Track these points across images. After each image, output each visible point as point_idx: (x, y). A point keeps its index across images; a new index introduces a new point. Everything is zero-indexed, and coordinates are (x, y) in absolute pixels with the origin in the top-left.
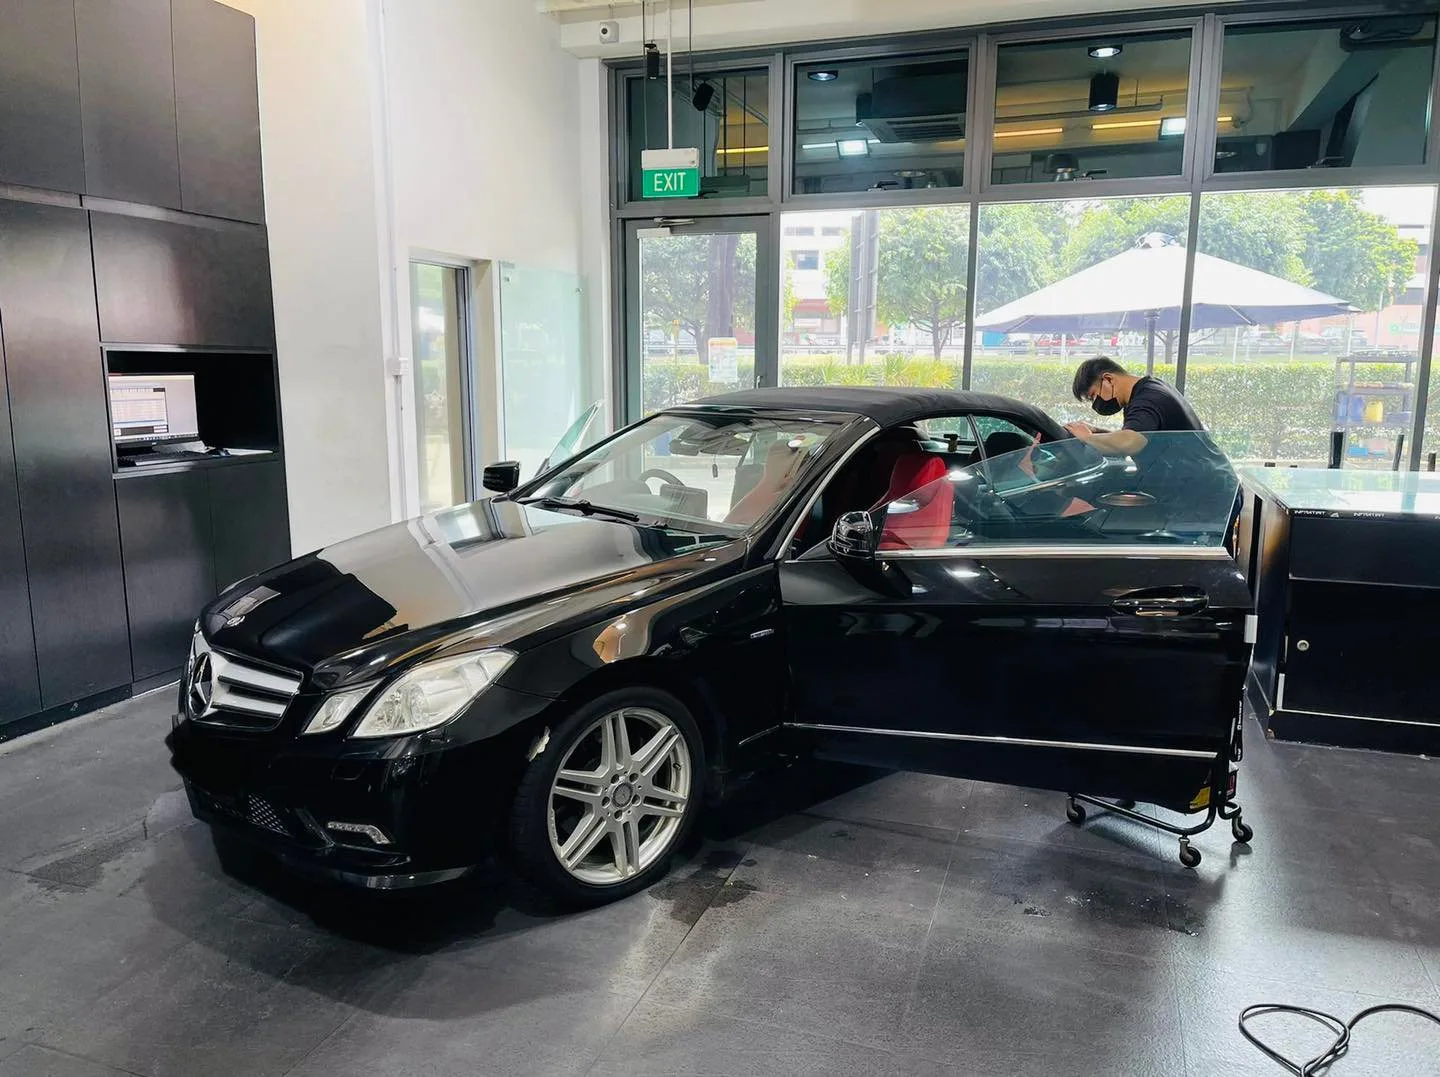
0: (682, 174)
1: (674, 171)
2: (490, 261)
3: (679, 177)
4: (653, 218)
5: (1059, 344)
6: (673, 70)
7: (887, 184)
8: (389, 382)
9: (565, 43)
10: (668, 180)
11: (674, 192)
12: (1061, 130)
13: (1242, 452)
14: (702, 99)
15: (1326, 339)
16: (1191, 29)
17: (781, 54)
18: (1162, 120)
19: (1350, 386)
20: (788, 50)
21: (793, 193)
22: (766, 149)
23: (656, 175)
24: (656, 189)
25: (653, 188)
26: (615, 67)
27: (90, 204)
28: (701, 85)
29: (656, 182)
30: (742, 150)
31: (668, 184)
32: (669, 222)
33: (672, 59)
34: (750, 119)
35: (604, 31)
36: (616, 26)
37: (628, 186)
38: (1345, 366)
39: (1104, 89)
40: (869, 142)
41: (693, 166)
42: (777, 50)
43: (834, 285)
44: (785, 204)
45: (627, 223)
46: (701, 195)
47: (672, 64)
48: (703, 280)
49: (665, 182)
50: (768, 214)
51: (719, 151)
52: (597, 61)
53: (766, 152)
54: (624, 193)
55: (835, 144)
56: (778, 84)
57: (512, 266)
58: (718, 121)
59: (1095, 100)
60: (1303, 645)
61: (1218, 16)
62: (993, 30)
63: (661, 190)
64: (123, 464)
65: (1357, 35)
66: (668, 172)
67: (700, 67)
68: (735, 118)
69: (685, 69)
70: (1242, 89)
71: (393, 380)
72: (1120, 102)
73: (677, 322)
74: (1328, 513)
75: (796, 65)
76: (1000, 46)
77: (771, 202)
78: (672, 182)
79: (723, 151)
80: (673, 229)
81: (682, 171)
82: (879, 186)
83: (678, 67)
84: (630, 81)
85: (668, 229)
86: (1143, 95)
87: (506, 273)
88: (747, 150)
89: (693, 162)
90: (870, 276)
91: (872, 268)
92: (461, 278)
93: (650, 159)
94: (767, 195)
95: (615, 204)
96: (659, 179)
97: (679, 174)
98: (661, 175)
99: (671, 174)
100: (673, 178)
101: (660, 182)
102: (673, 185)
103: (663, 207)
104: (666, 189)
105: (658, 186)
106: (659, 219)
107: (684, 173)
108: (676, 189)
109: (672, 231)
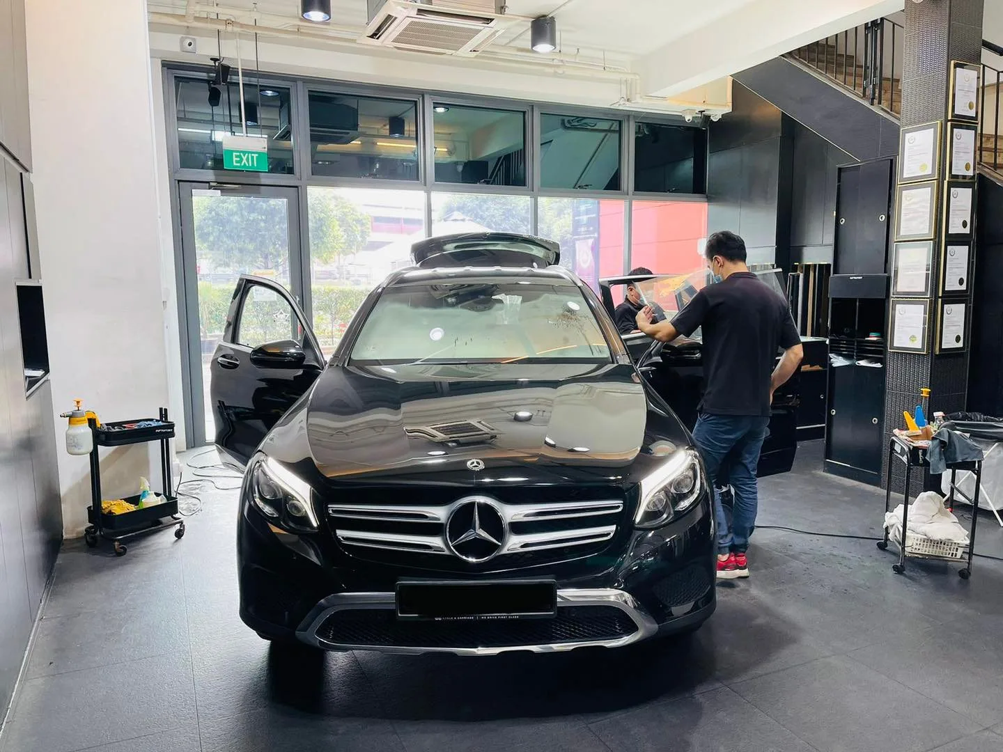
0: (255, 155)
1: (249, 152)
3: (253, 157)
4: (208, 182)
6: (243, 80)
10: (245, 158)
11: (249, 167)
23: (234, 154)
24: (235, 164)
25: (232, 162)
29: (235, 159)
31: (245, 161)
32: (223, 186)
33: (242, 73)
35: (190, 44)
37: (178, 156)
41: (264, 151)
45: (180, 183)
46: (270, 170)
47: (243, 76)
49: (242, 159)
63: (239, 164)
66: (244, 153)
78: (248, 160)
80: (224, 191)
81: (255, 153)
84: (175, 78)
85: (219, 191)
89: (265, 148)
93: (229, 142)
94: (294, 174)
95: (173, 167)
96: (237, 156)
97: (253, 155)
98: (238, 154)
99: (247, 155)
100: (248, 156)
101: (238, 159)
102: (248, 162)
103: (216, 175)
104: (242, 164)
105: (237, 162)
106: (214, 184)
107: (257, 155)
108: (250, 165)
109: (221, 192)
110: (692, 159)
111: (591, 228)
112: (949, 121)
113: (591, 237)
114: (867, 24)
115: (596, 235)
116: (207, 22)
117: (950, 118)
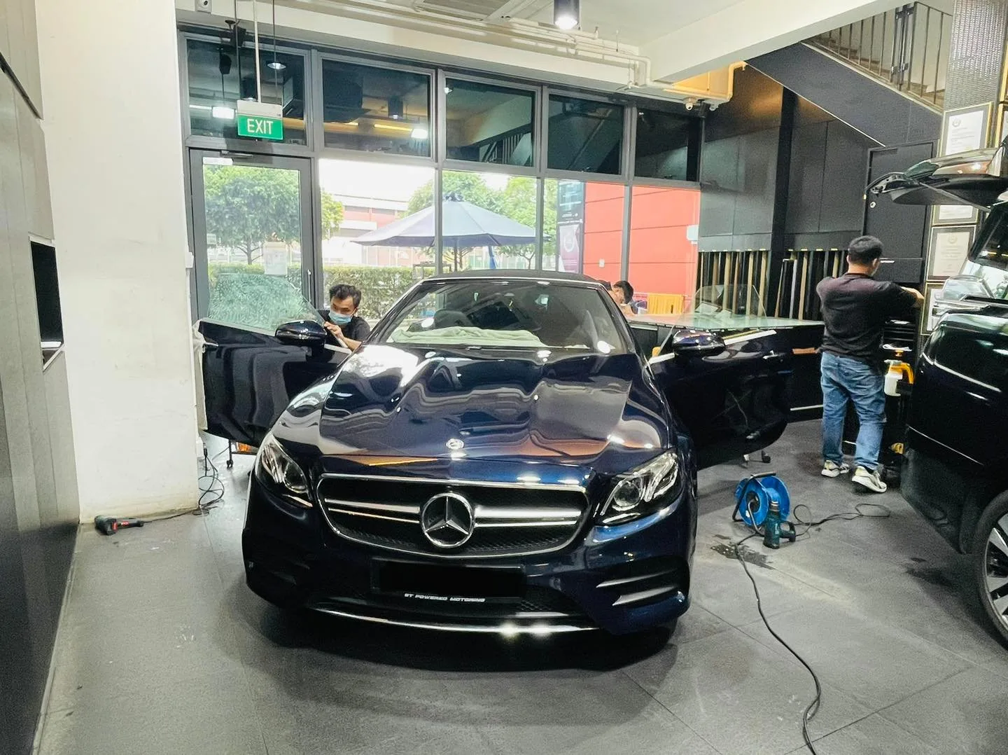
0: (270, 123)
1: (263, 119)
3: (267, 124)
4: (221, 150)
10: (259, 125)
11: (264, 135)
17: (316, 51)
21: (324, 146)
23: (249, 120)
24: (249, 130)
25: (246, 129)
29: (249, 125)
31: (259, 128)
32: (231, 154)
35: (205, 4)
36: (211, 4)
41: (278, 118)
44: (321, 152)
45: (191, 151)
46: (285, 140)
49: (256, 126)
50: (310, 158)
56: (315, 69)
63: (253, 131)
66: (259, 119)
75: (322, 60)
77: (312, 150)
78: (262, 127)
81: (271, 120)
85: (231, 159)
89: (278, 115)
93: (243, 107)
94: (306, 145)
96: (251, 123)
97: (268, 122)
98: (253, 120)
99: (261, 121)
100: (262, 124)
101: (253, 126)
102: (263, 130)
103: (227, 143)
104: (257, 132)
105: (251, 128)
106: (226, 152)
107: (272, 122)
108: (265, 132)
109: (233, 160)
110: (687, 148)
111: (576, 215)
112: (1002, 102)
113: (577, 223)
114: (897, 9)
115: (581, 221)
117: (1002, 99)
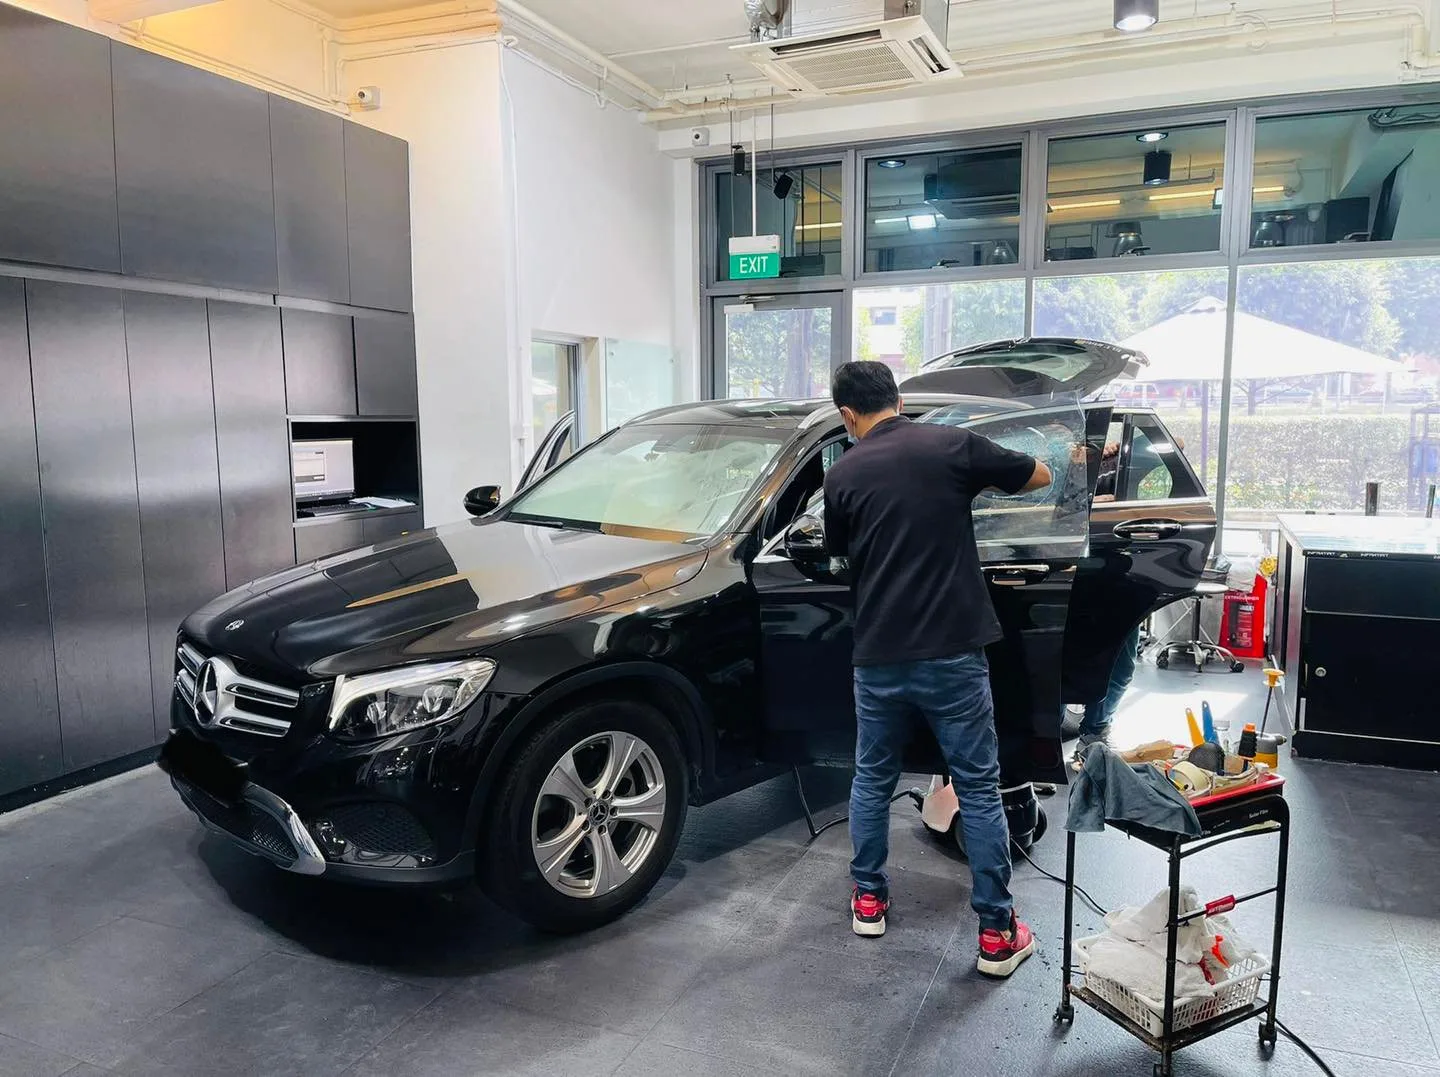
0: (764, 258)
1: (757, 255)
2: (597, 338)
3: (761, 261)
4: (738, 296)
5: (1140, 396)
6: (757, 166)
7: (948, 262)
8: (514, 444)
9: (661, 147)
10: (753, 263)
11: (757, 274)
12: (1118, 202)
13: (1320, 503)
14: (783, 187)
15: (1420, 388)
16: (1225, 121)
17: (853, 151)
18: (1216, 190)
19: (1425, 437)
20: (858, 147)
21: (865, 271)
22: (840, 224)
23: (742, 259)
24: (742, 272)
25: (740, 270)
26: (705, 165)
27: (282, 302)
28: (781, 177)
29: (742, 266)
30: (818, 226)
31: (753, 266)
32: (751, 298)
33: (756, 157)
34: (825, 198)
35: (697, 137)
36: (708, 134)
37: (717, 268)
38: (1420, 417)
39: (1157, 166)
40: (937, 216)
41: (774, 251)
42: (850, 148)
43: (910, 342)
44: (856, 281)
45: (716, 300)
46: (782, 274)
47: (756, 161)
48: (782, 339)
49: (750, 265)
50: (842, 291)
51: (797, 228)
52: (689, 160)
53: (840, 227)
54: (713, 274)
55: (905, 219)
56: (851, 174)
57: (615, 341)
58: (796, 203)
59: (1149, 176)
60: (1321, 672)
61: (1249, 109)
62: (1043, 127)
63: (746, 272)
64: (301, 515)
65: (1384, 120)
66: (752, 256)
67: (781, 163)
68: (811, 197)
69: (766, 164)
70: (1292, 161)
71: (518, 443)
72: (1173, 176)
73: (757, 380)
74: (1338, 553)
75: (866, 160)
76: (1050, 140)
77: (844, 280)
78: (756, 265)
79: (800, 228)
80: (756, 305)
81: (765, 255)
82: (942, 264)
83: (759, 163)
84: (718, 175)
85: (752, 305)
86: (1195, 168)
87: (611, 348)
88: (823, 226)
89: (775, 247)
90: (944, 335)
91: (946, 327)
92: (572, 353)
93: (737, 245)
94: (840, 273)
95: (705, 282)
96: (744, 262)
97: (762, 258)
98: (746, 259)
99: (755, 258)
100: (756, 261)
101: (746, 265)
102: (757, 269)
103: (748, 286)
104: (750, 272)
105: (744, 269)
106: (745, 297)
107: (767, 257)
108: (759, 270)
109: (755, 307)
116: (700, 108)
